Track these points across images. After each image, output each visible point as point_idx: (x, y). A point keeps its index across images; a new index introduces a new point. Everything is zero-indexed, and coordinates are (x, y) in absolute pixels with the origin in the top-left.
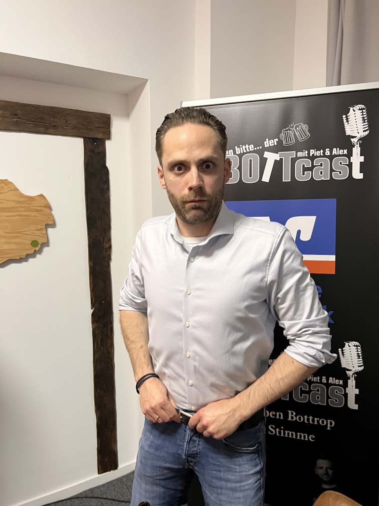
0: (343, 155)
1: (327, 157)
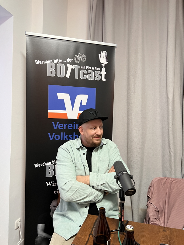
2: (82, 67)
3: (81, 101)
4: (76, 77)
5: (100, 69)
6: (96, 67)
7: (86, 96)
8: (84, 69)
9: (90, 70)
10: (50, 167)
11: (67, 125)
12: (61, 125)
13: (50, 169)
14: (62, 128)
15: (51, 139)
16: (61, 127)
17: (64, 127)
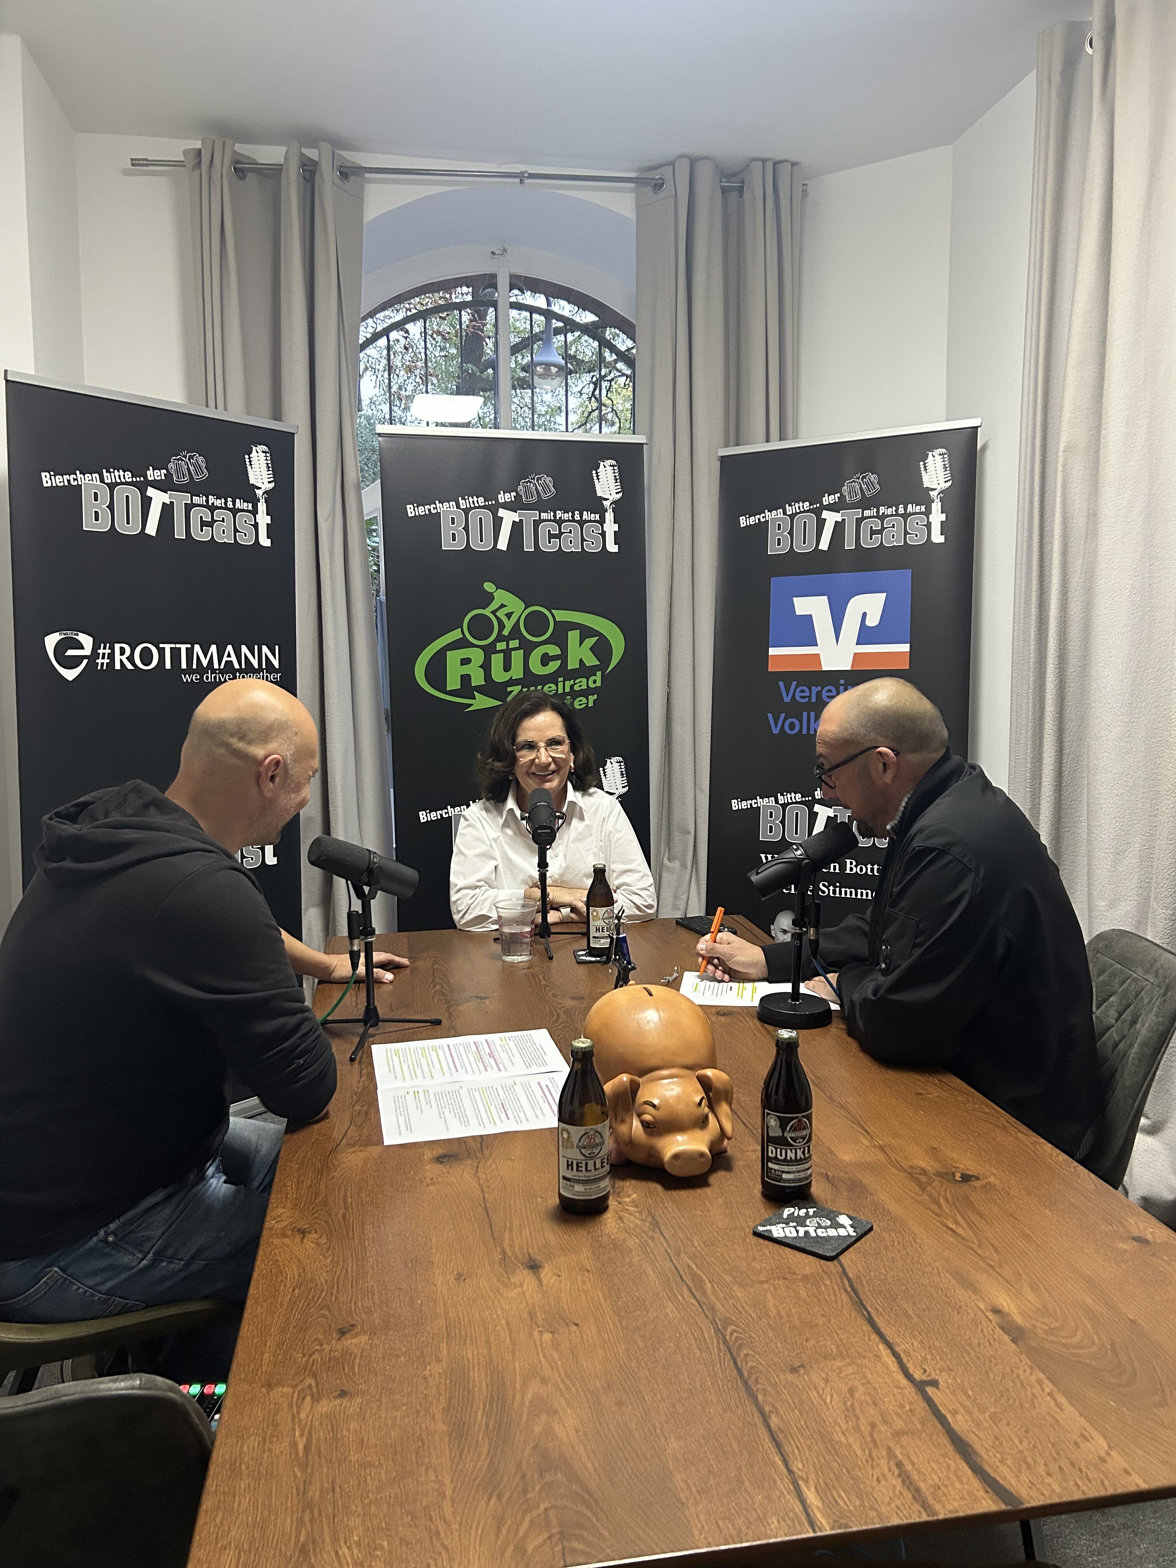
0: (920, 513)
1: (901, 515)
2: (867, 513)
3: (865, 615)
4: (849, 545)
5: (923, 508)
6: (910, 506)
7: (880, 599)
8: (873, 517)
9: (892, 515)
10: (771, 813)
11: (819, 688)
12: (802, 691)
13: (771, 817)
14: (807, 700)
15: (776, 731)
16: (802, 697)
17: (810, 697)
